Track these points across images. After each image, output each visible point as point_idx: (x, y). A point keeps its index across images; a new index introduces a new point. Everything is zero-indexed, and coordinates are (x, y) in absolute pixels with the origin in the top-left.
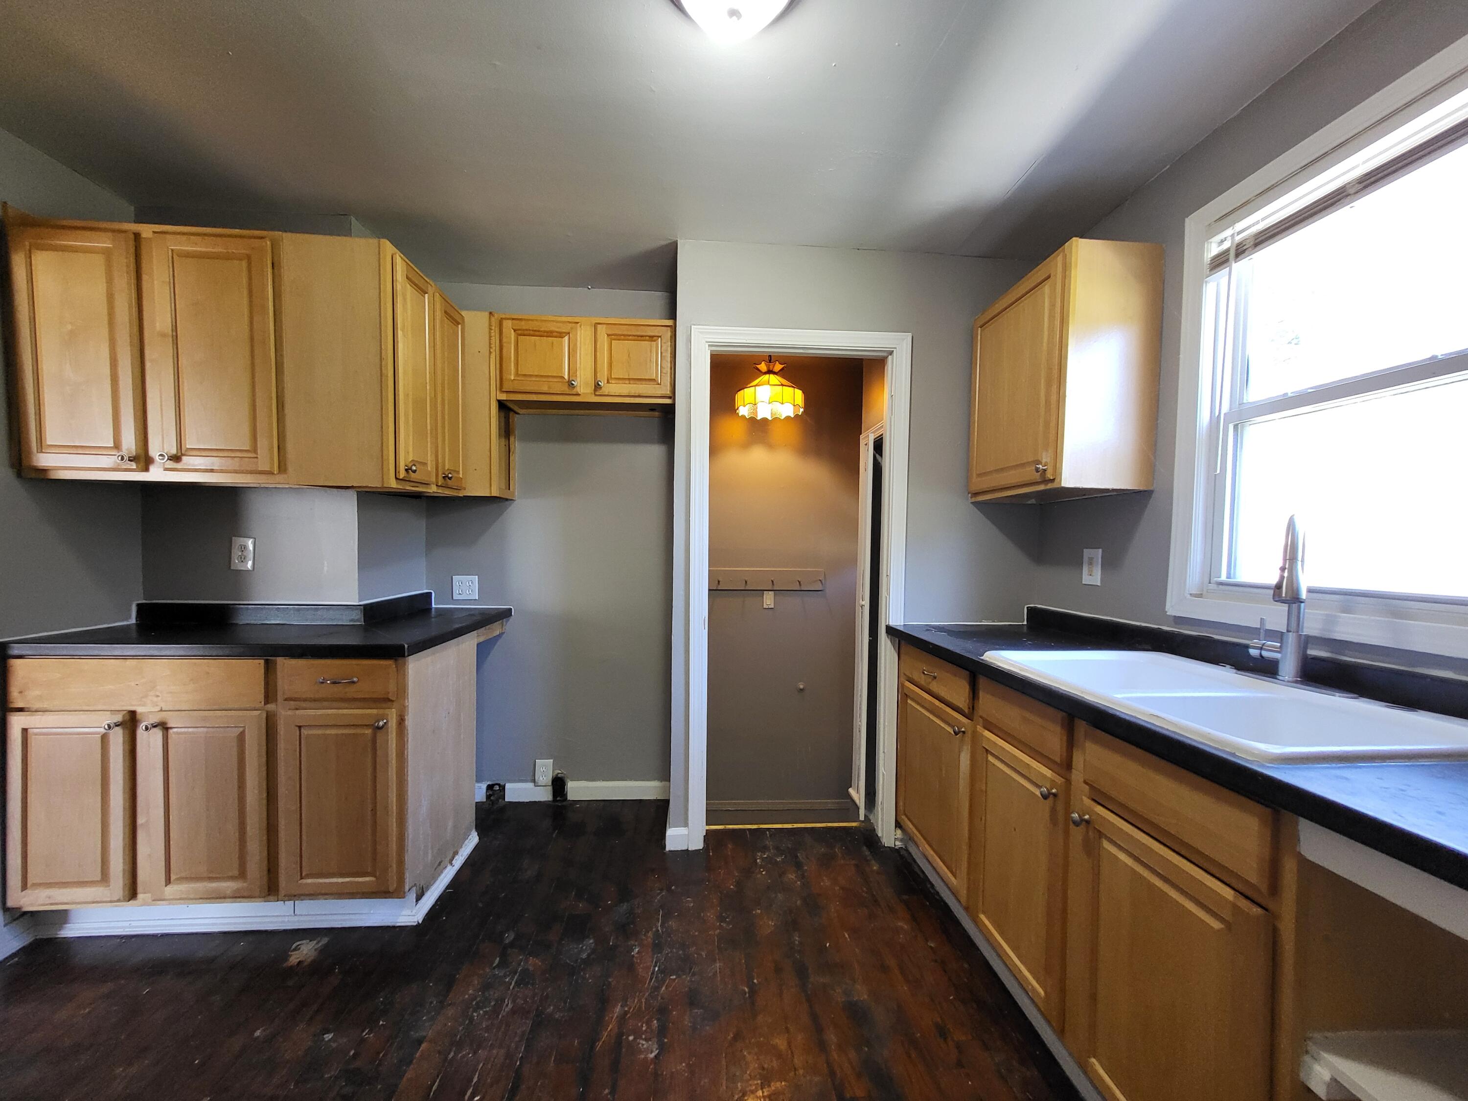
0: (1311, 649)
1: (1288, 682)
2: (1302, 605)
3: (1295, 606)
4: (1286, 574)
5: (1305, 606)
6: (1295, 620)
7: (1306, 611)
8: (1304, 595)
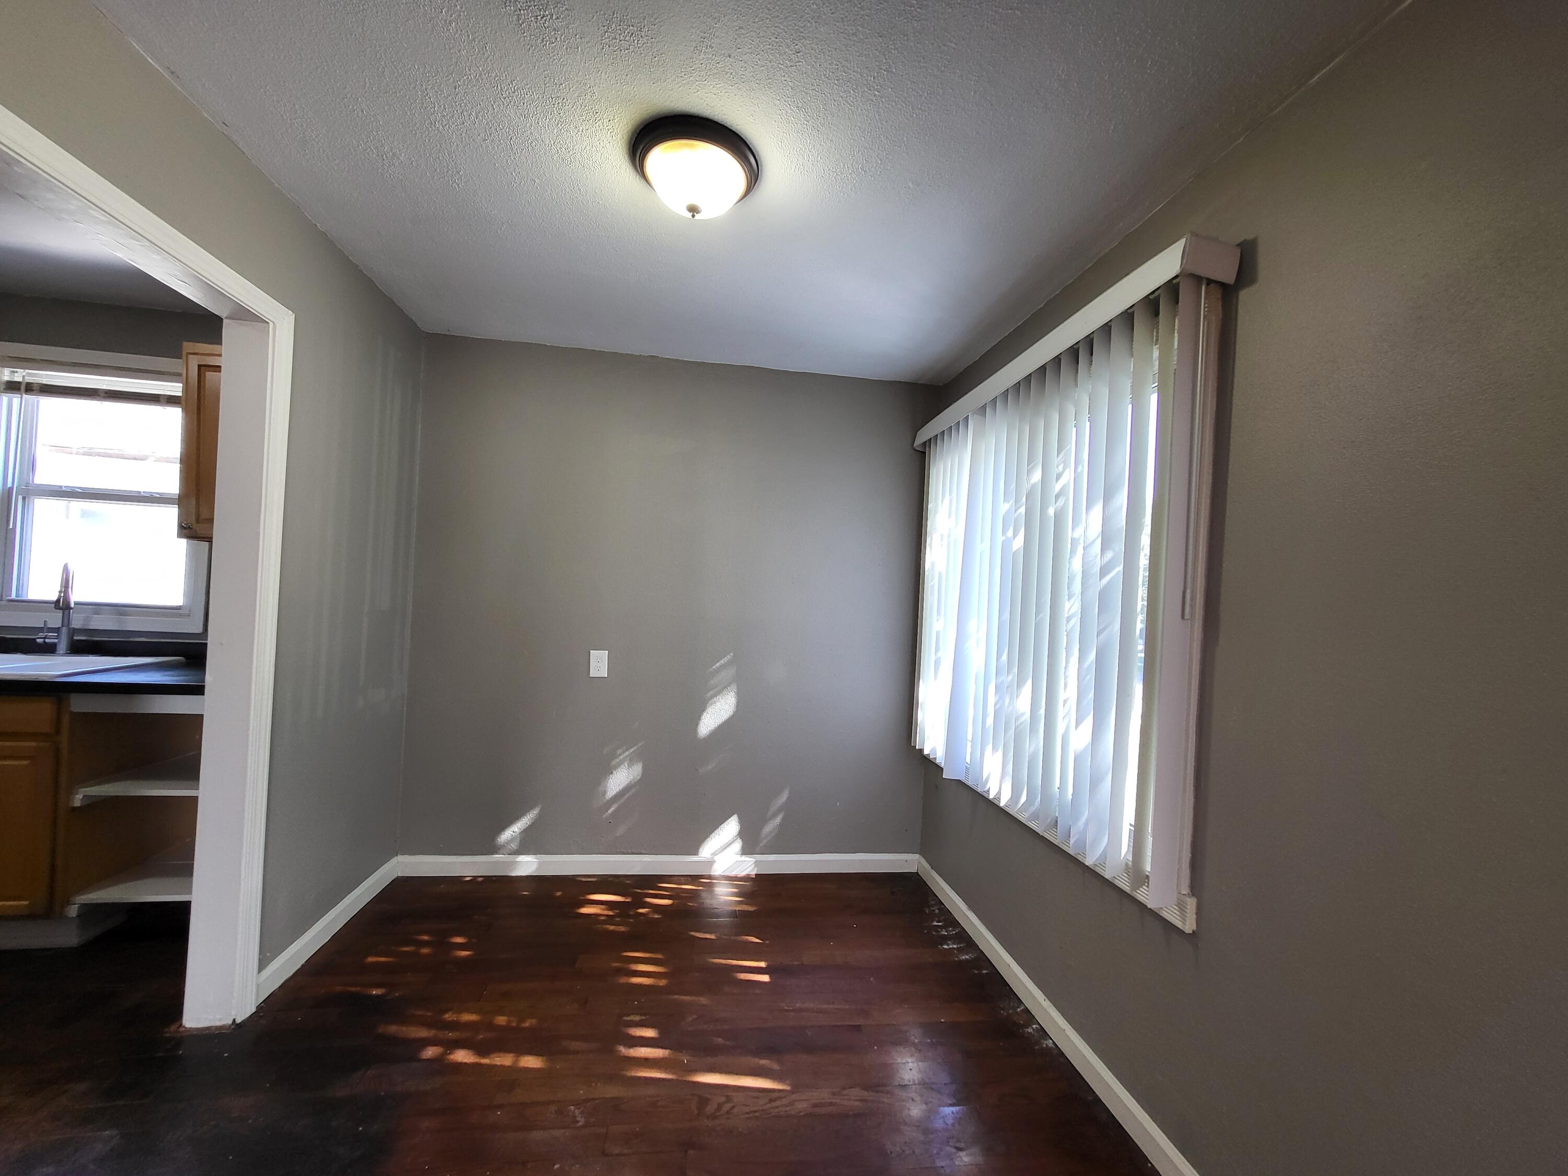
0: (77, 636)
1: (63, 654)
2: (71, 610)
3: (67, 611)
4: (62, 595)
5: (73, 612)
6: (66, 620)
7: (74, 615)
8: (72, 605)
